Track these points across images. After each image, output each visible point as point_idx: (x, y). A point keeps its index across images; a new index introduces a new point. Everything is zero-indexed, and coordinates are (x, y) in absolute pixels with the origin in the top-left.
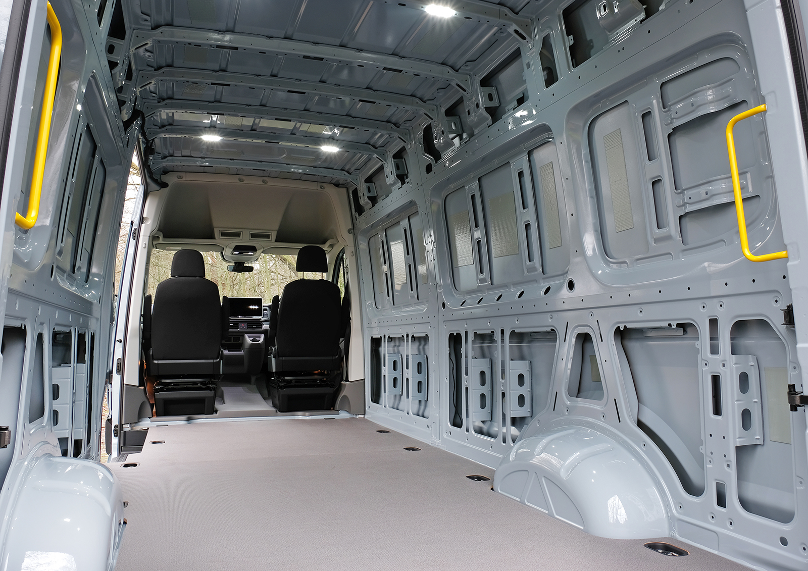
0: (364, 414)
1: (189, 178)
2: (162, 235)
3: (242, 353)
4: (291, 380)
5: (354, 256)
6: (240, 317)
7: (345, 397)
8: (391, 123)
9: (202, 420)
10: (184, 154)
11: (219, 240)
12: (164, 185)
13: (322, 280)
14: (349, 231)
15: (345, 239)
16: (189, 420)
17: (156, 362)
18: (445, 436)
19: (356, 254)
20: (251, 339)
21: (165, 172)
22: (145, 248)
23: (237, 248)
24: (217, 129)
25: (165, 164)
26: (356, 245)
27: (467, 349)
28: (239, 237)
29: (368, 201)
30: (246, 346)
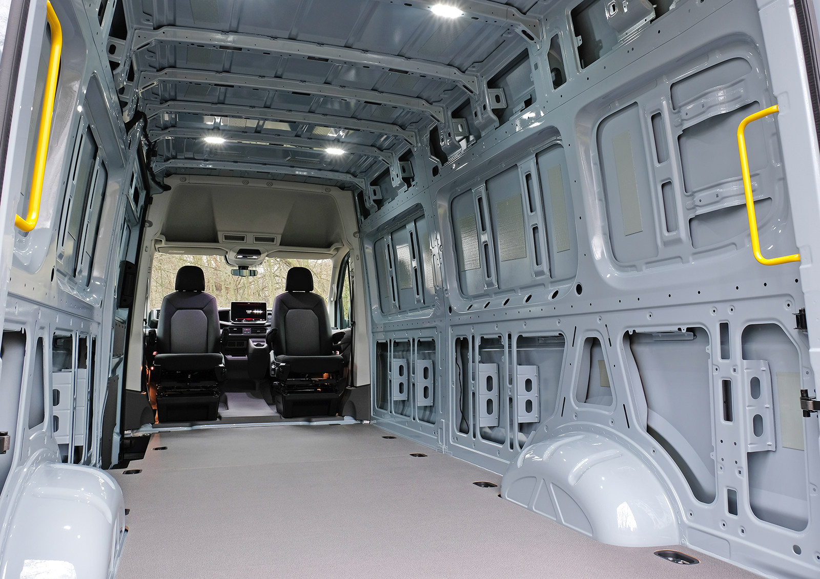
0: (370, 420)
1: (192, 181)
2: (165, 239)
3: (246, 357)
5: (360, 260)
6: (244, 322)
7: (352, 402)
8: (397, 125)
9: (205, 426)
10: (187, 156)
11: (223, 244)
12: (166, 188)
14: (355, 235)
15: (351, 243)
16: (191, 426)
18: (452, 442)
19: (362, 258)
20: (256, 343)
21: (168, 174)
23: (240, 252)
24: (221, 131)
25: (168, 166)
26: (362, 248)
27: (474, 353)
28: (244, 240)
29: (374, 204)
30: (250, 351)
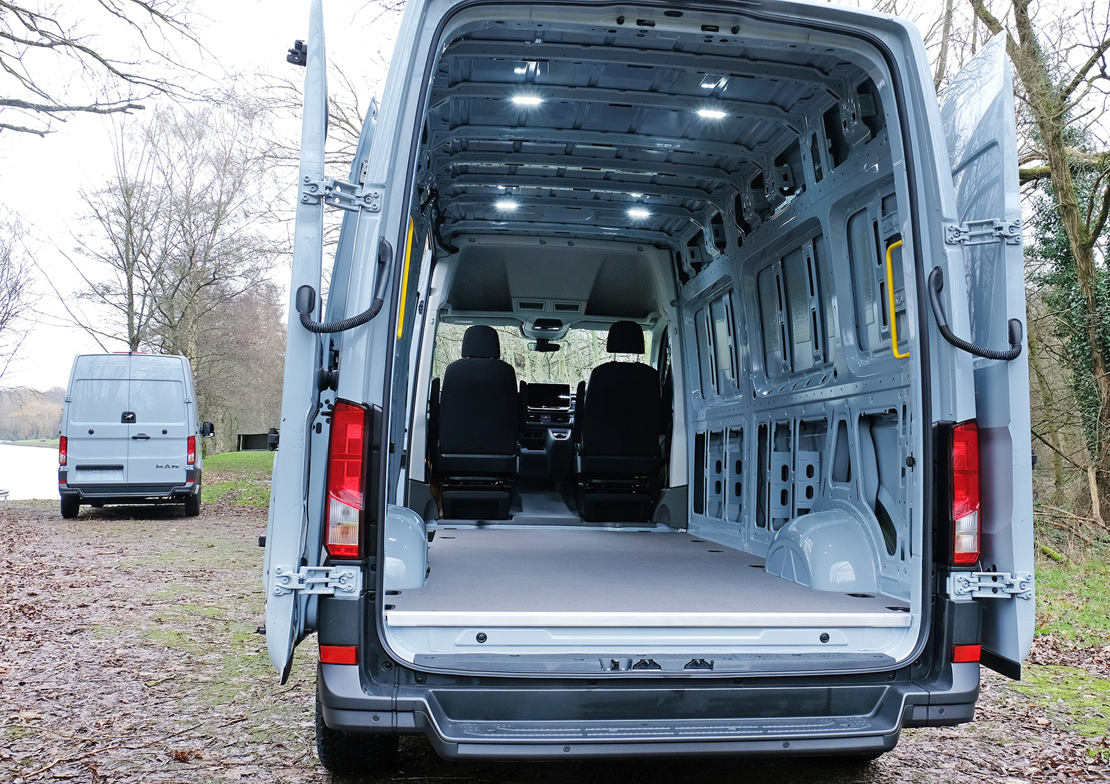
0: (687, 528)
1: (483, 242)
2: (451, 307)
3: (544, 451)
4: (600, 484)
5: (678, 335)
6: (544, 408)
7: (664, 506)
8: (701, 188)
9: (495, 526)
10: (476, 217)
11: (518, 312)
12: (453, 250)
13: (637, 363)
14: (672, 304)
15: (668, 314)
16: (480, 525)
17: (444, 455)
18: (752, 538)
19: (680, 331)
20: (556, 434)
21: (456, 235)
22: (433, 323)
23: (538, 323)
24: (513, 196)
25: (456, 227)
26: (680, 321)
27: (771, 442)
28: (542, 308)
29: (691, 268)
30: (550, 444)
